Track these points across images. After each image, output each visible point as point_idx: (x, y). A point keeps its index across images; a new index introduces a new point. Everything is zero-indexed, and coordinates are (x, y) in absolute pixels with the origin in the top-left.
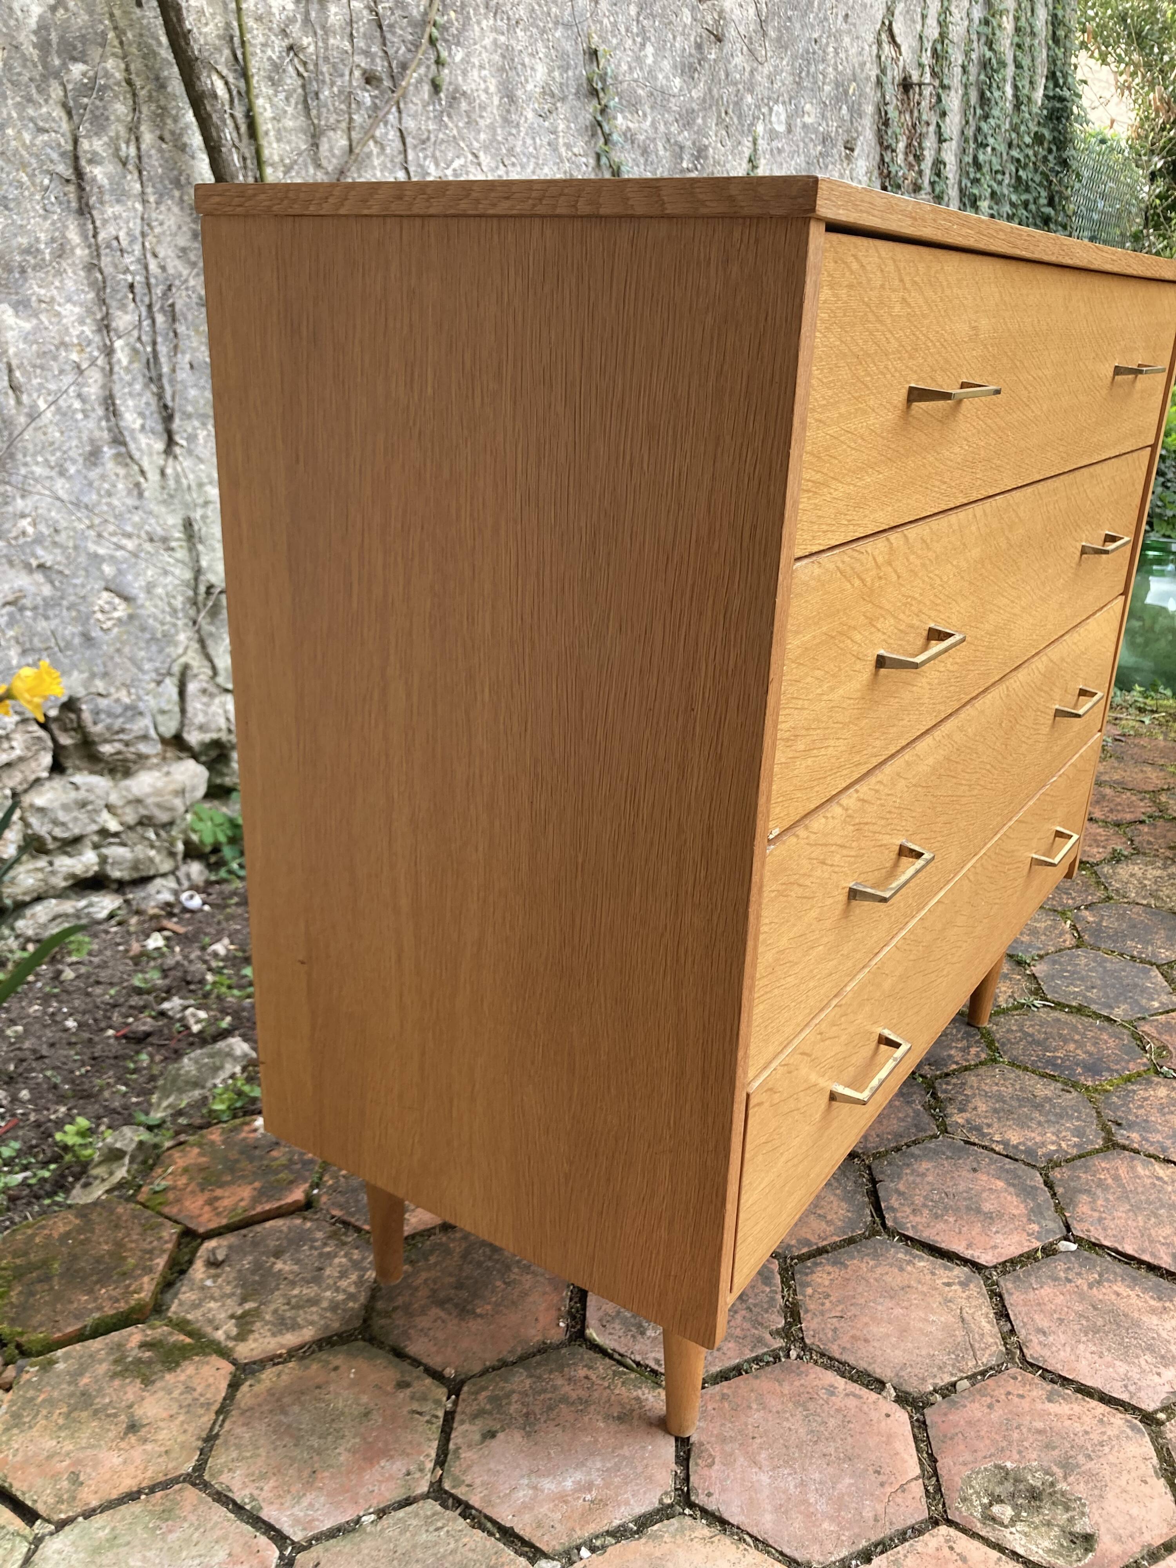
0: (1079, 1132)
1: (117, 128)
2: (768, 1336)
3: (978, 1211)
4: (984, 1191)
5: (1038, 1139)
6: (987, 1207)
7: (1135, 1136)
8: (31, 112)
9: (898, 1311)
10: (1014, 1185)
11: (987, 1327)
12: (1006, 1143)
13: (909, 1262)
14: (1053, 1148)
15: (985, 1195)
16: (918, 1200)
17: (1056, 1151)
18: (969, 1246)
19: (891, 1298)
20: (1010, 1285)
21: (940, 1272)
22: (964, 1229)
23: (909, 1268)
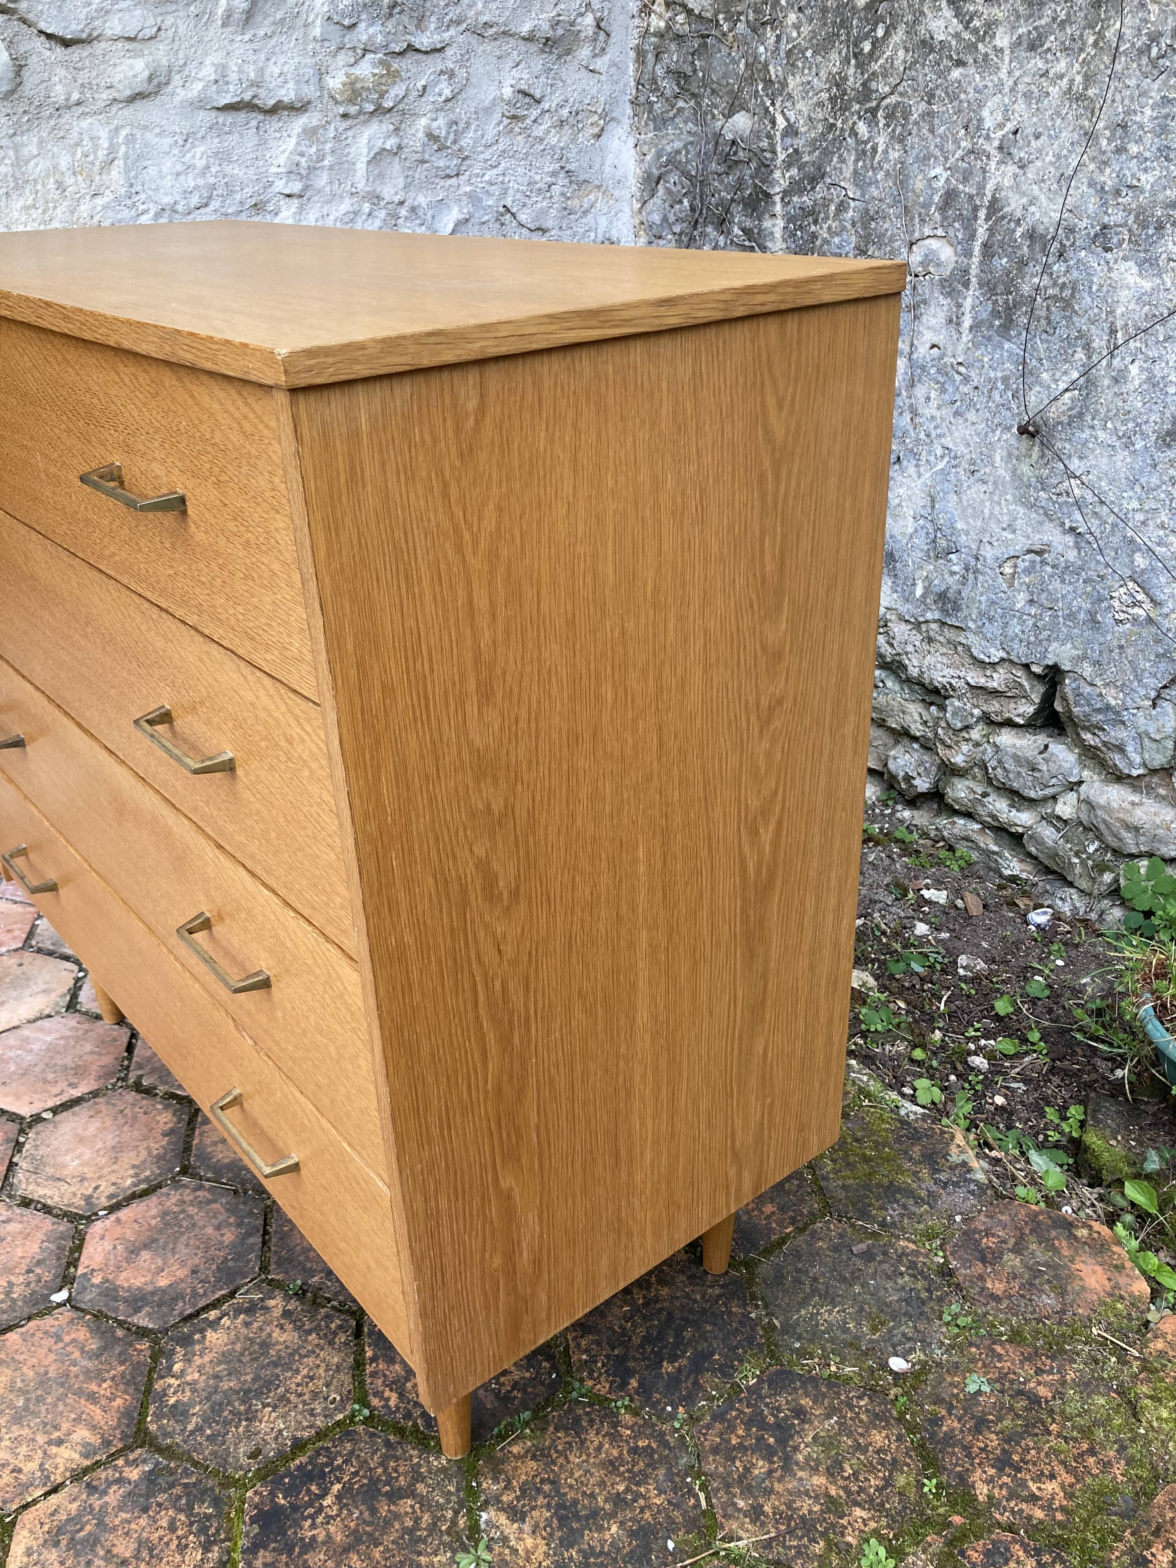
0: (180, 1412)
2: (140, 1072)
3: (146, 1246)
4: (165, 1263)
5: (198, 1361)
6: (145, 1255)
7: (134, 1474)
9: (100, 1145)
10: (153, 1293)
11: (42, 1192)
12: (214, 1325)
13: (137, 1175)
14: (177, 1367)
15: (160, 1262)
16: (192, 1210)
17: (170, 1368)
18: (118, 1221)
19: (114, 1147)
20: (61, 1228)
21: (112, 1189)
22: (136, 1226)
23: (132, 1172)
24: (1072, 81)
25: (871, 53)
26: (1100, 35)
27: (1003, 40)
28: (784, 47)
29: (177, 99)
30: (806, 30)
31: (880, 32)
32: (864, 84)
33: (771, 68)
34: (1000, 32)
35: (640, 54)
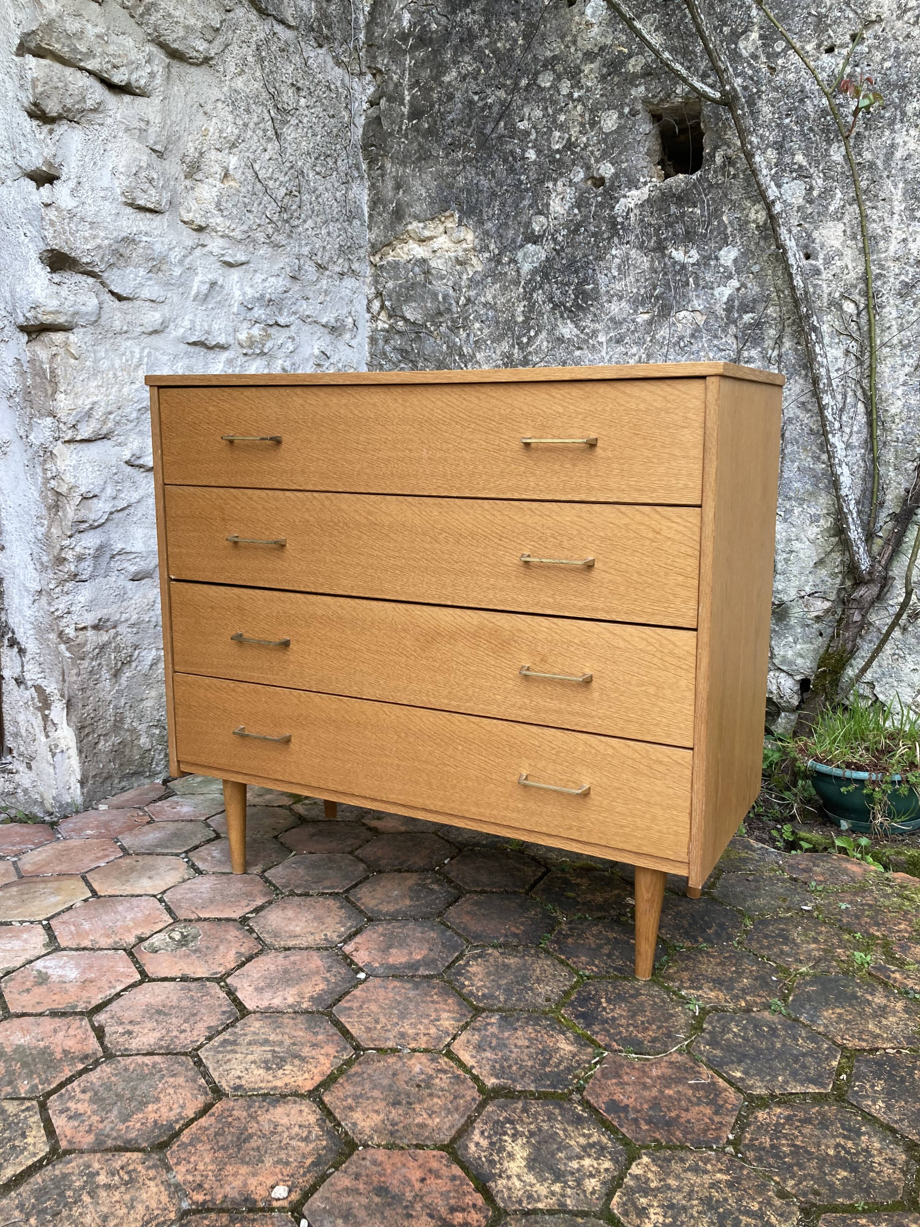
0: (489, 996)
1: (769, 343)
3: (389, 948)
4: (409, 951)
5: (475, 978)
6: (393, 951)
7: (493, 1021)
8: (716, 342)
9: (304, 919)
10: (417, 962)
11: (292, 943)
12: (467, 965)
14: (467, 983)
15: (406, 951)
16: (397, 931)
17: (463, 984)
19: (314, 918)
20: (325, 953)
21: (336, 934)
22: (372, 942)
23: (339, 925)
24: (640, 357)
25: (528, 343)
26: (653, 337)
27: (602, 338)
28: (472, 339)
29: (172, 336)
30: (486, 331)
31: (532, 333)
32: (524, 357)
33: (464, 349)
34: (600, 335)
35: (373, 340)
